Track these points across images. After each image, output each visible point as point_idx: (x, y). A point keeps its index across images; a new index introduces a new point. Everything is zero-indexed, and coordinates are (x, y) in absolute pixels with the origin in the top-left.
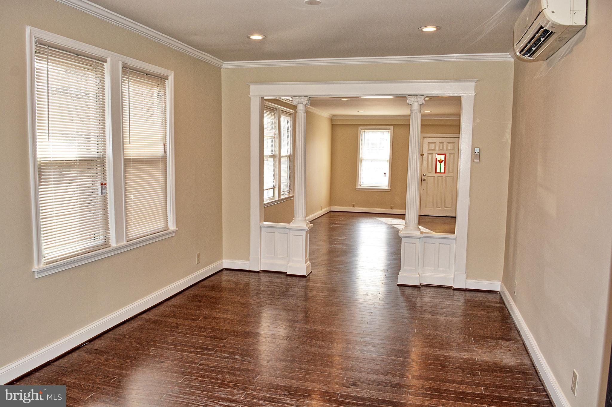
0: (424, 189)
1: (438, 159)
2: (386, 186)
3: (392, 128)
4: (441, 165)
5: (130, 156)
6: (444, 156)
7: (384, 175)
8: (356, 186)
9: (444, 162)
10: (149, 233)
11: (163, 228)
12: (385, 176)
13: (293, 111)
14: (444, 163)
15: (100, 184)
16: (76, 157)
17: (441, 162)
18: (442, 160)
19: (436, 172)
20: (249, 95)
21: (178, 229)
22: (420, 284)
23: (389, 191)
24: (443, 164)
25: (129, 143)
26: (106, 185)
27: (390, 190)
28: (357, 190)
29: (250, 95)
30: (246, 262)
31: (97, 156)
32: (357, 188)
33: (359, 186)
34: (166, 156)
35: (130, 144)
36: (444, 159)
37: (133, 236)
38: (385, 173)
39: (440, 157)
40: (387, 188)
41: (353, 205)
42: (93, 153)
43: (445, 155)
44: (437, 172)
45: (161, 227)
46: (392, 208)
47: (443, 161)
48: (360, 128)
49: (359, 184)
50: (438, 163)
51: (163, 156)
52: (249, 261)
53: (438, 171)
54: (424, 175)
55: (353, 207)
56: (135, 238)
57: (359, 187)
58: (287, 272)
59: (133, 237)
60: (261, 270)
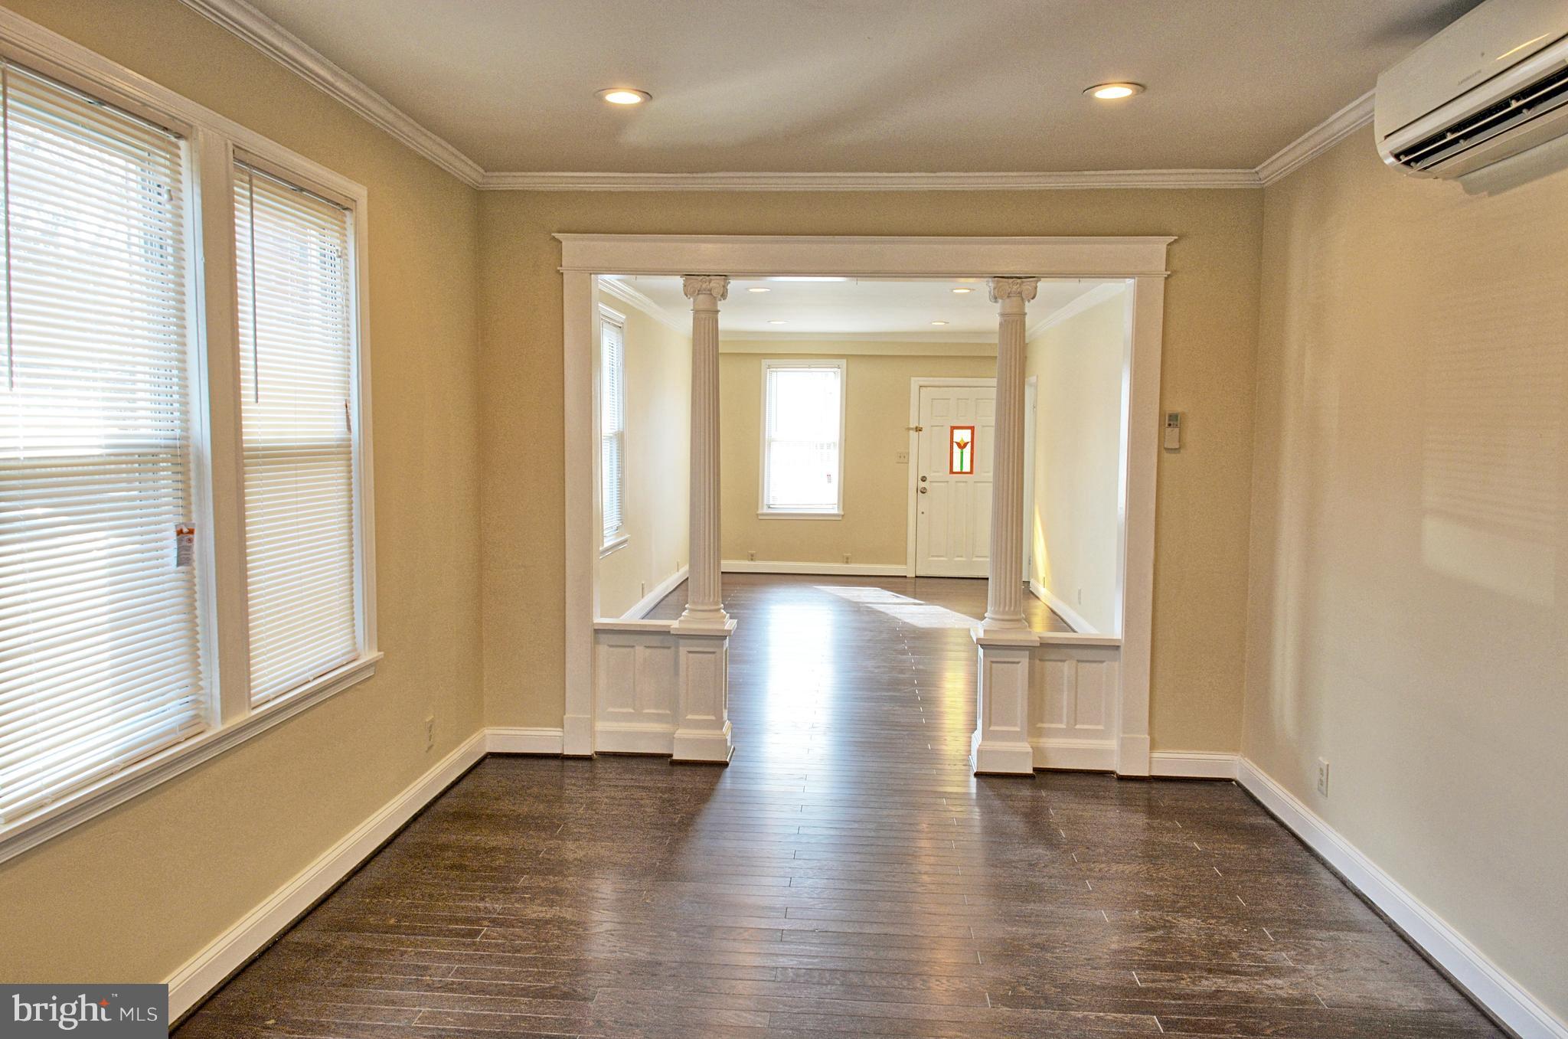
0: (923, 513)
1: (954, 440)
2: (831, 507)
3: (844, 361)
4: (962, 453)
5: (257, 441)
6: (969, 431)
7: (826, 479)
8: (758, 509)
9: (969, 446)
10: (309, 675)
11: (344, 655)
12: (830, 481)
13: (624, 317)
14: (970, 448)
15: (172, 534)
16: (100, 447)
17: (962, 446)
18: (966, 441)
19: (952, 472)
20: (558, 268)
21: (382, 653)
22: (1035, 769)
23: (840, 519)
24: (967, 450)
25: (254, 400)
26: (191, 536)
27: (843, 516)
28: (760, 517)
29: (561, 266)
30: (554, 732)
31: (163, 442)
32: (760, 512)
33: (765, 507)
34: (350, 440)
35: (257, 402)
36: (969, 440)
37: (266, 689)
38: (829, 476)
39: (962, 436)
40: (835, 511)
41: (752, 555)
42: (143, 431)
43: (972, 428)
44: (955, 470)
45: (340, 653)
46: (847, 561)
47: (966, 444)
48: (765, 362)
49: (765, 502)
50: (956, 450)
51: (343, 440)
52: (563, 727)
53: (956, 468)
54: (924, 479)
55: (752, 560)
56: (274, 696)
57: (766, 510)
58: (671, 755)
59: (266, 693)
60: (596, 753)
